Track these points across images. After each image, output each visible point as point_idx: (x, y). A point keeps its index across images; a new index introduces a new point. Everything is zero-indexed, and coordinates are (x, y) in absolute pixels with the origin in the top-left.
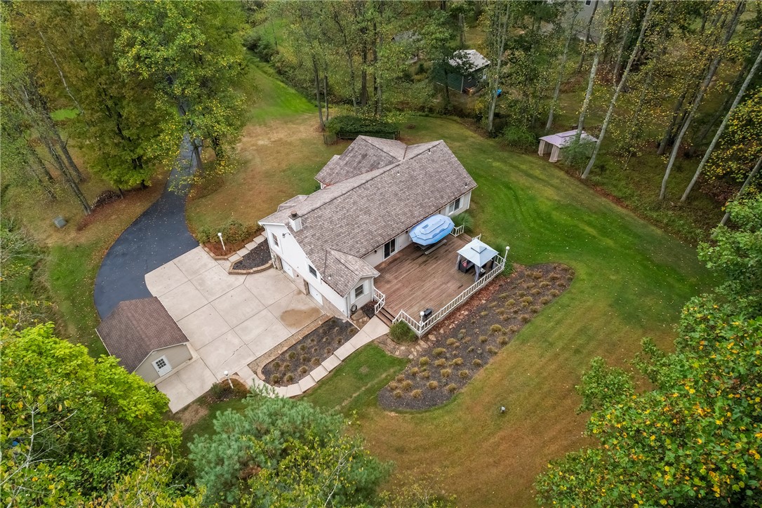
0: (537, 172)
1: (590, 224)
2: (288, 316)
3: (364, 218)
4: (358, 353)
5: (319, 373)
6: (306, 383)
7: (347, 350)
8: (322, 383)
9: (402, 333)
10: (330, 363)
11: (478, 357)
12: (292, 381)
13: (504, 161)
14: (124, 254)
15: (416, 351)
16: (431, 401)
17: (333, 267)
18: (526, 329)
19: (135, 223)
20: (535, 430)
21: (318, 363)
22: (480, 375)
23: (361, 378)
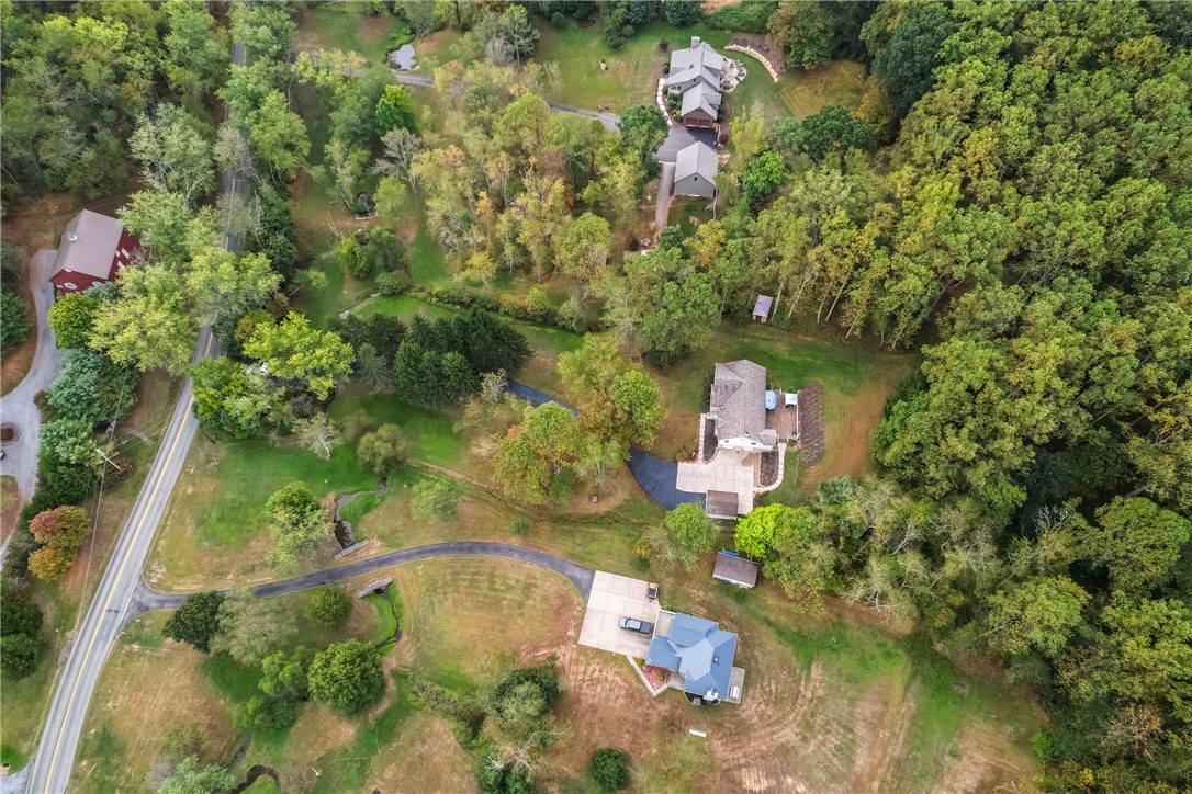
0: (764, 335)
1: (806, 356)
2: (745, 462)
3: (755, 414)
4: (785, 459)
5: (781, 472)
6: (780, 478)
7: (782, 459)
8: (785, 473)
9: (792, 443)
10: (781, 467)
11: (820, 435)
12: (775, 481)
13: (745, 336)
14: (654, 488)
15: (799, 445)
16: (820, 457)
17: (764, 439)
18: (825, 417)
19: (634, 474)
20: (852, 446)
21: (778, 469)
22: (826, 440)
23: (793, 464)
